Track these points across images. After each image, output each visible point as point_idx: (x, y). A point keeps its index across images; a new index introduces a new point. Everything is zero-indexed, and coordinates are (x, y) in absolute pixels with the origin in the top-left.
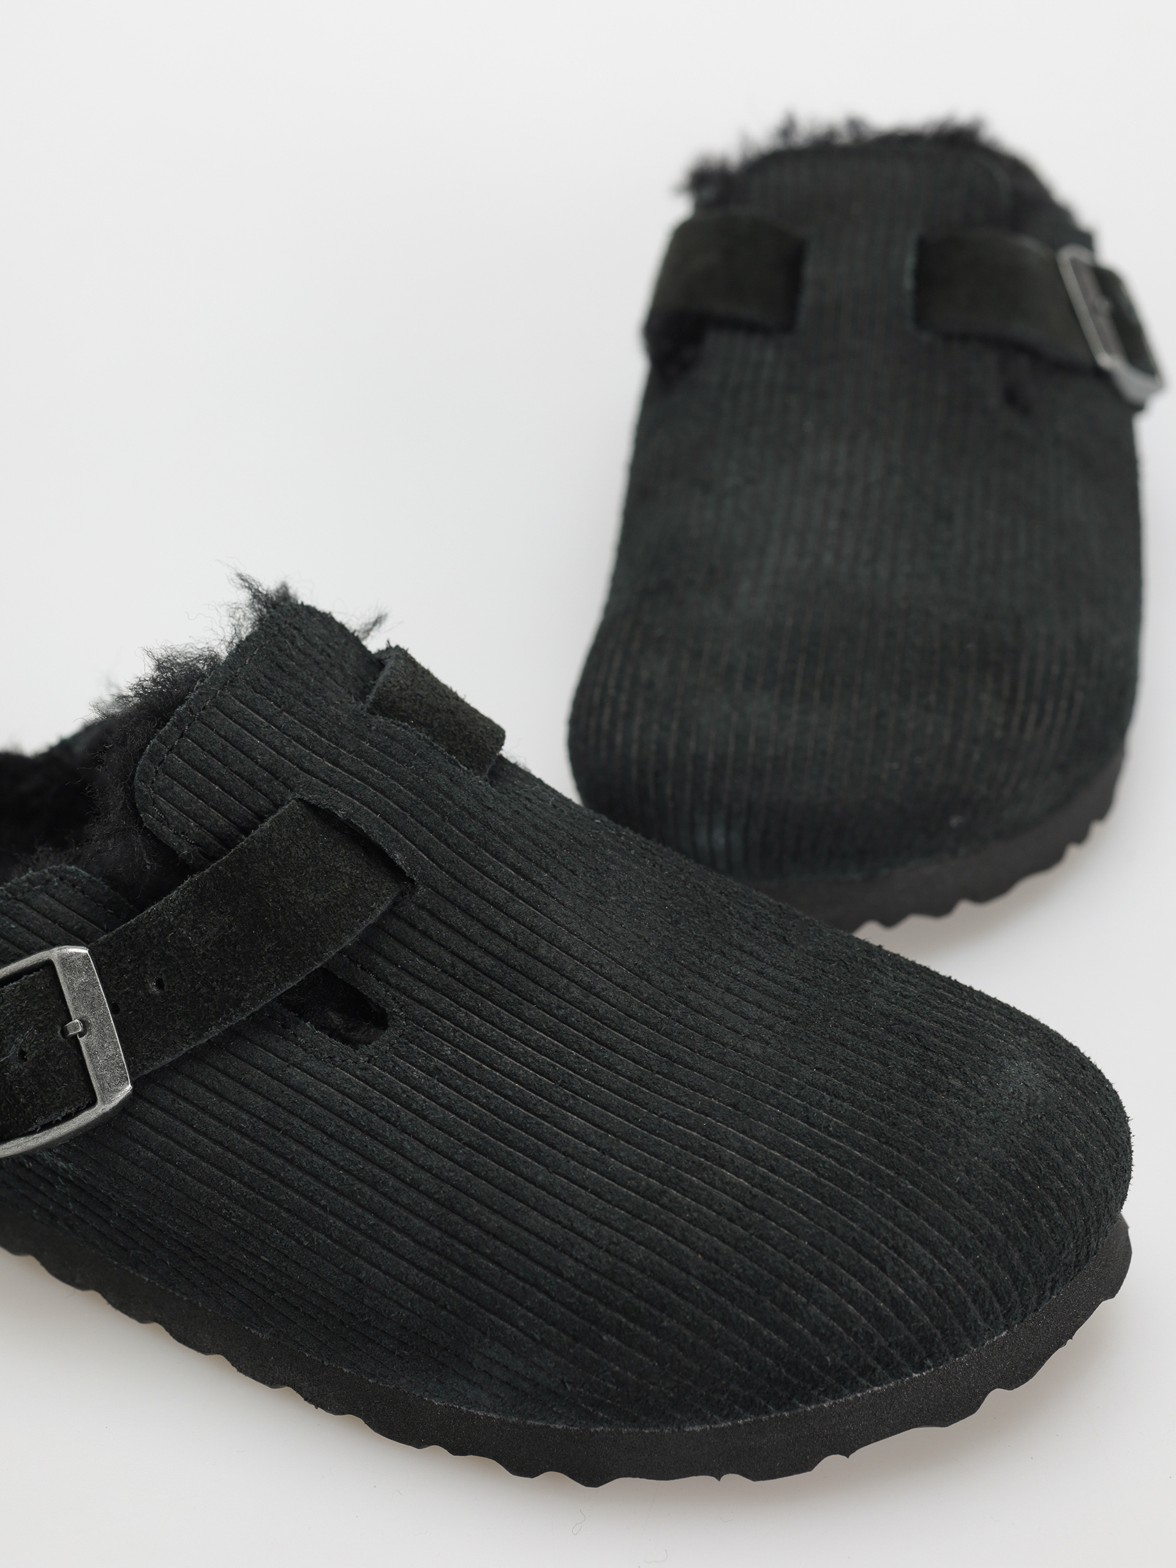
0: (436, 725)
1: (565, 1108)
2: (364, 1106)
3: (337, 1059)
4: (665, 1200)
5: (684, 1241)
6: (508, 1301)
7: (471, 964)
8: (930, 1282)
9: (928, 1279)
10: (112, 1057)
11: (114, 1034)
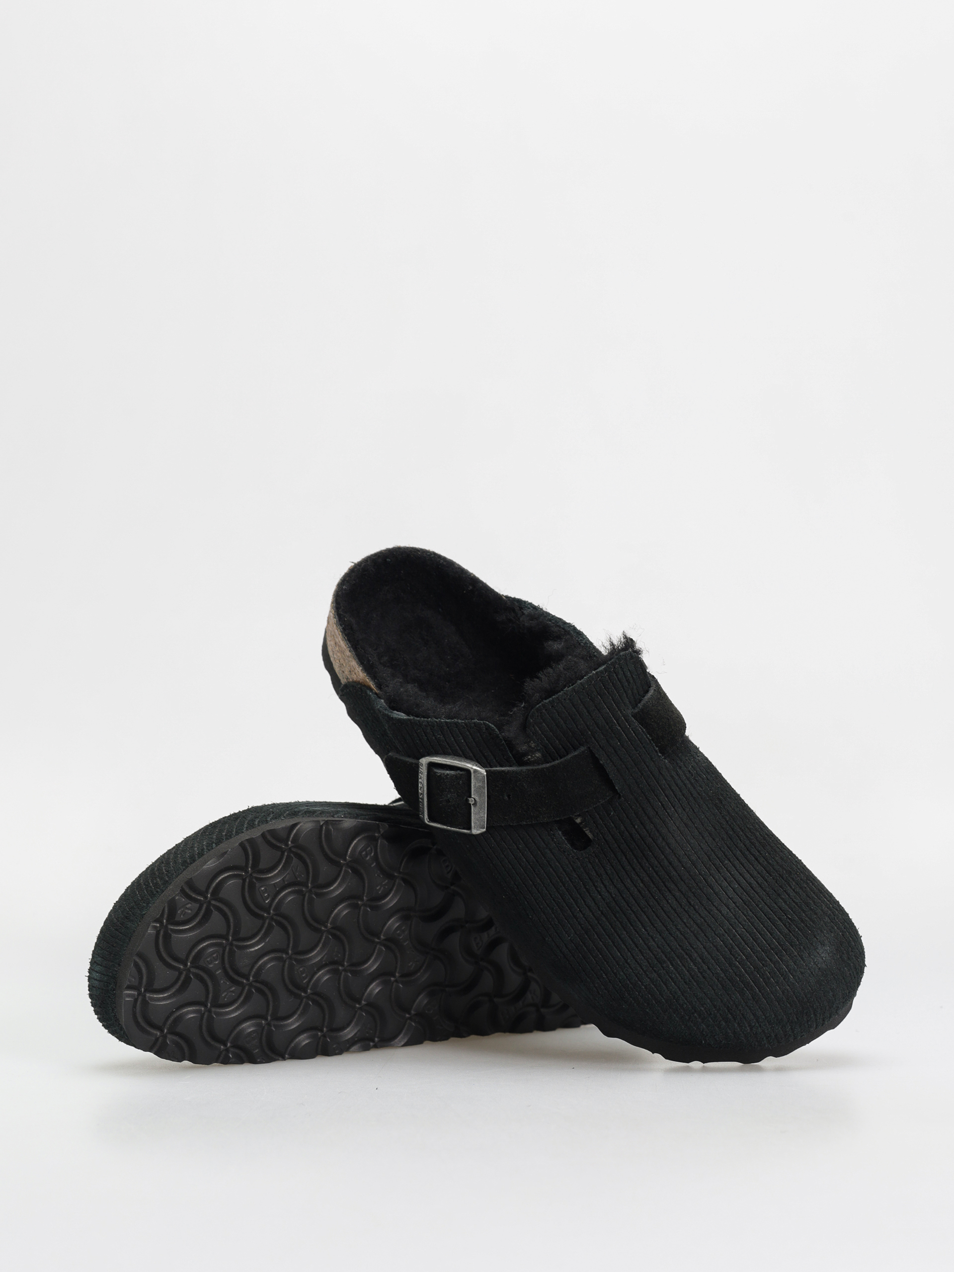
0: (661, 724)
1: (643, 911)
2: (569, 878)
3: (566, 853)
4: (665, 965)
5: (665, 984)
6: (595, 975)
7: (631, 835)
8: (751, 1029)
9: (751, 1028)
10: (482, 817)
11: (485, 810)
